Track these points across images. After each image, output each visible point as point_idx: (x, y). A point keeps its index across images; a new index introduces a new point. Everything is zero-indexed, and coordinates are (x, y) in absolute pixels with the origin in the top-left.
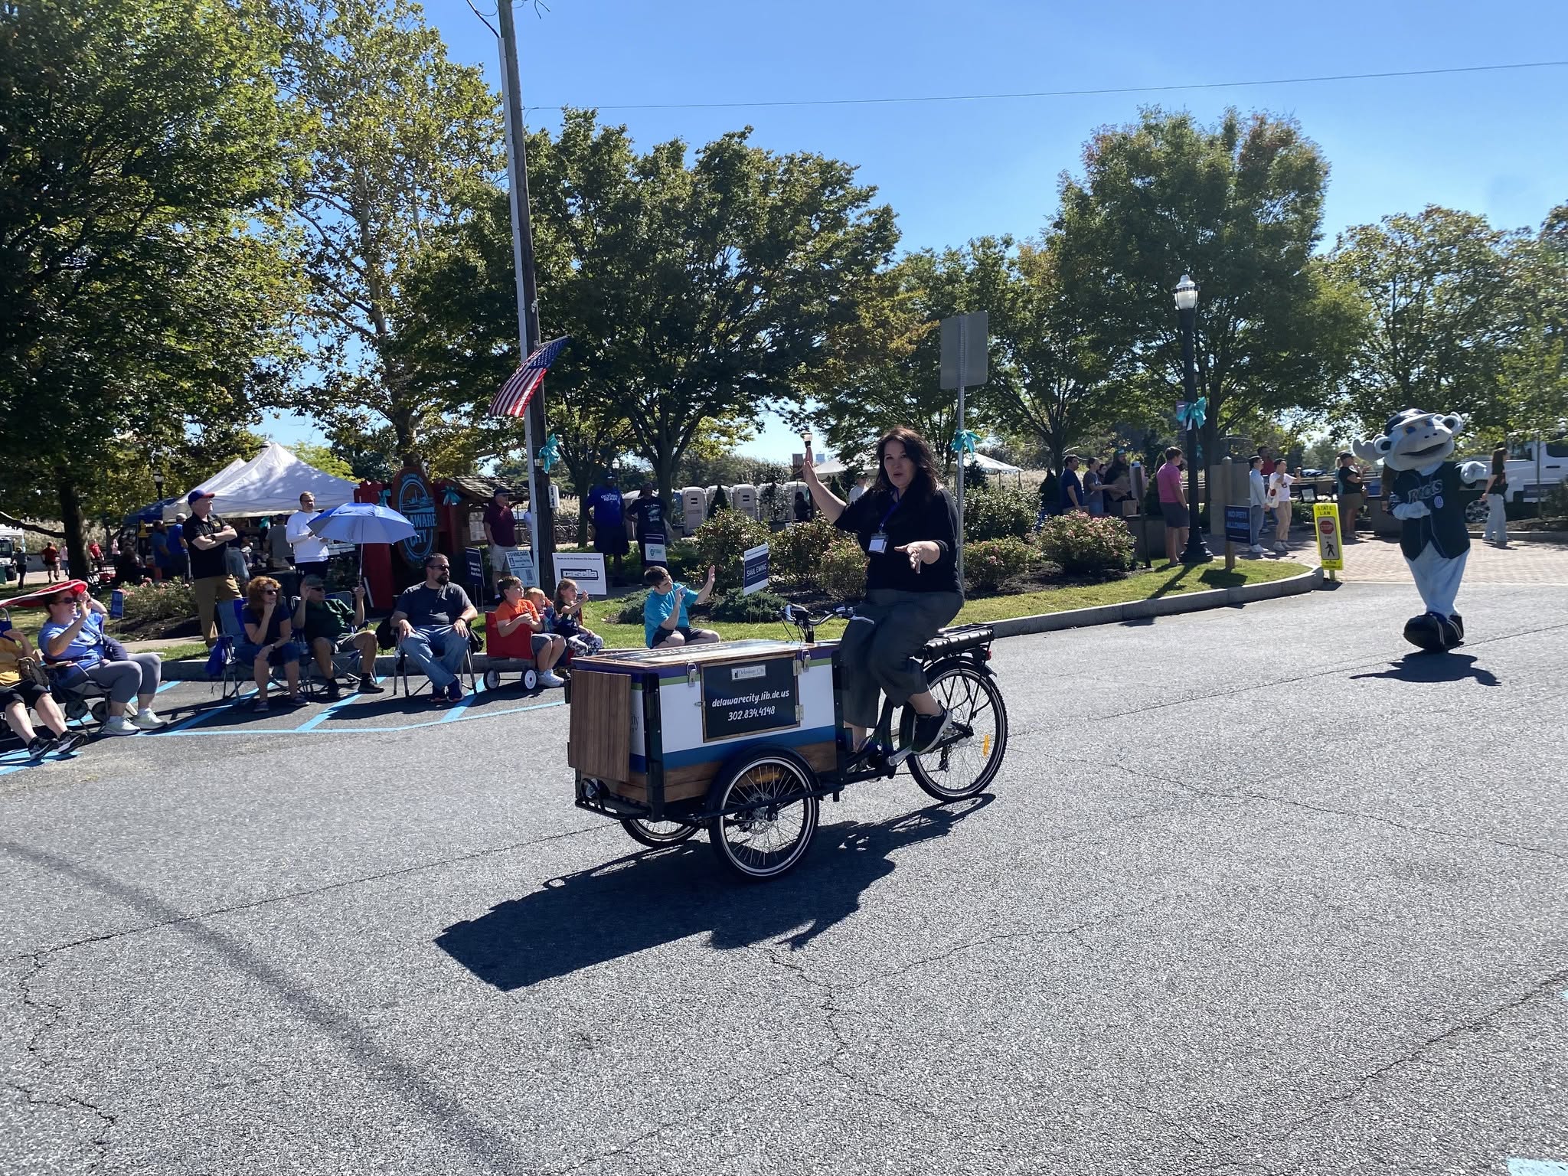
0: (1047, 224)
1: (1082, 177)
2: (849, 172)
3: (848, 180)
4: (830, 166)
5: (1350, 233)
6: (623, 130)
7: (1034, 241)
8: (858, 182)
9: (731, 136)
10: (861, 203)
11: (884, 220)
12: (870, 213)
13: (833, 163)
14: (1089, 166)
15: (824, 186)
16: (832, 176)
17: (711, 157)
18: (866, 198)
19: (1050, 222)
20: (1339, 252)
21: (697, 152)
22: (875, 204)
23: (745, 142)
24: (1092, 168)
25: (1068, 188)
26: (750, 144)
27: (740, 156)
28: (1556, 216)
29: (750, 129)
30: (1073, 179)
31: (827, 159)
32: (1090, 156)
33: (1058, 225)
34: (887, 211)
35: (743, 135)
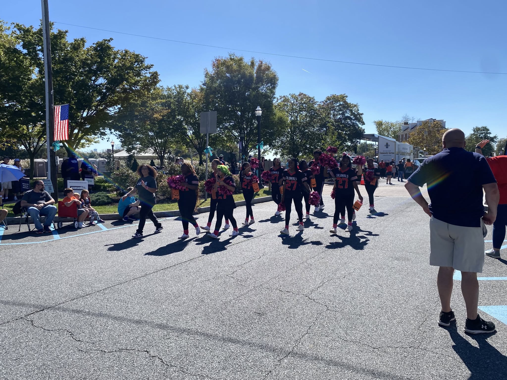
0: (201, 84)
1: (211, 71)
2: (144, 59)
3: (144, 61)
4: (137, 56)
5: (280, 97)
6: (66, 32)
7: (197, 89)
8: (147, 63)
9: (105, 40)
10: (147, 69)
11: (155, 76)
12: (150, 73)
13: (138, 55)
14: (213, 68)
15: (135, 62)
16: (138, 59)
17: (98, 46)
18: (149, 68)
19: (202, 83)
20: (277, 103)
21: (93, 44)
22: (152, 70)
23: (109, 43)
24: (214, 68)
25: (207, 74)
26: (111, 44)
27: (109, 48)
28: (328, 99)
29: (112, 39)
30: (208, 71)
31: (136, 53)
32: (214, 65)
33: (203, 84)
34: (156, 73)
35: (109, 40)
